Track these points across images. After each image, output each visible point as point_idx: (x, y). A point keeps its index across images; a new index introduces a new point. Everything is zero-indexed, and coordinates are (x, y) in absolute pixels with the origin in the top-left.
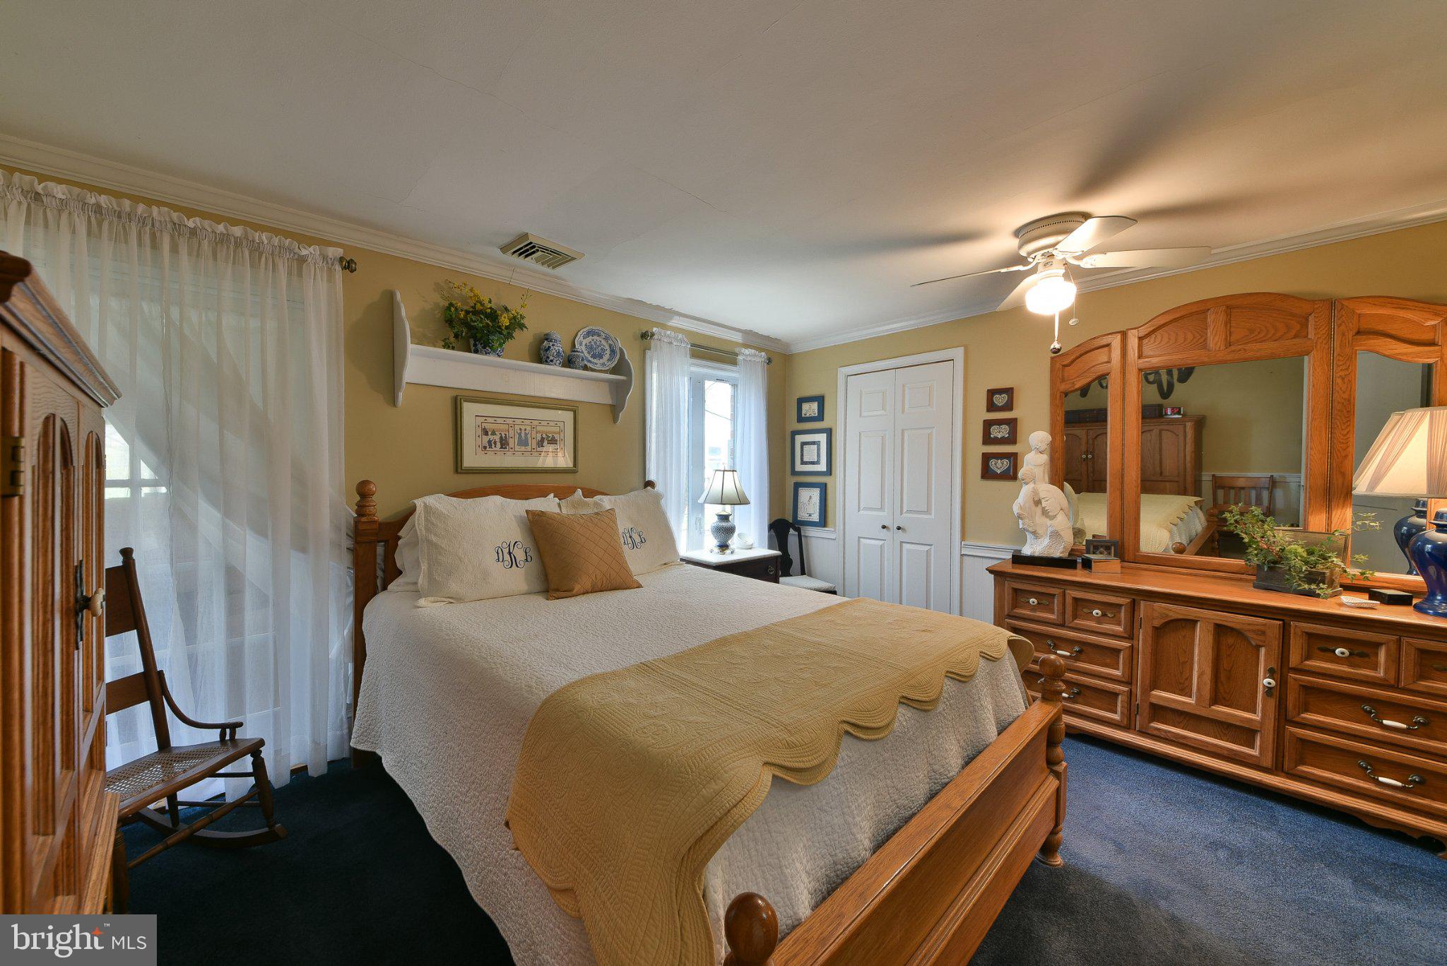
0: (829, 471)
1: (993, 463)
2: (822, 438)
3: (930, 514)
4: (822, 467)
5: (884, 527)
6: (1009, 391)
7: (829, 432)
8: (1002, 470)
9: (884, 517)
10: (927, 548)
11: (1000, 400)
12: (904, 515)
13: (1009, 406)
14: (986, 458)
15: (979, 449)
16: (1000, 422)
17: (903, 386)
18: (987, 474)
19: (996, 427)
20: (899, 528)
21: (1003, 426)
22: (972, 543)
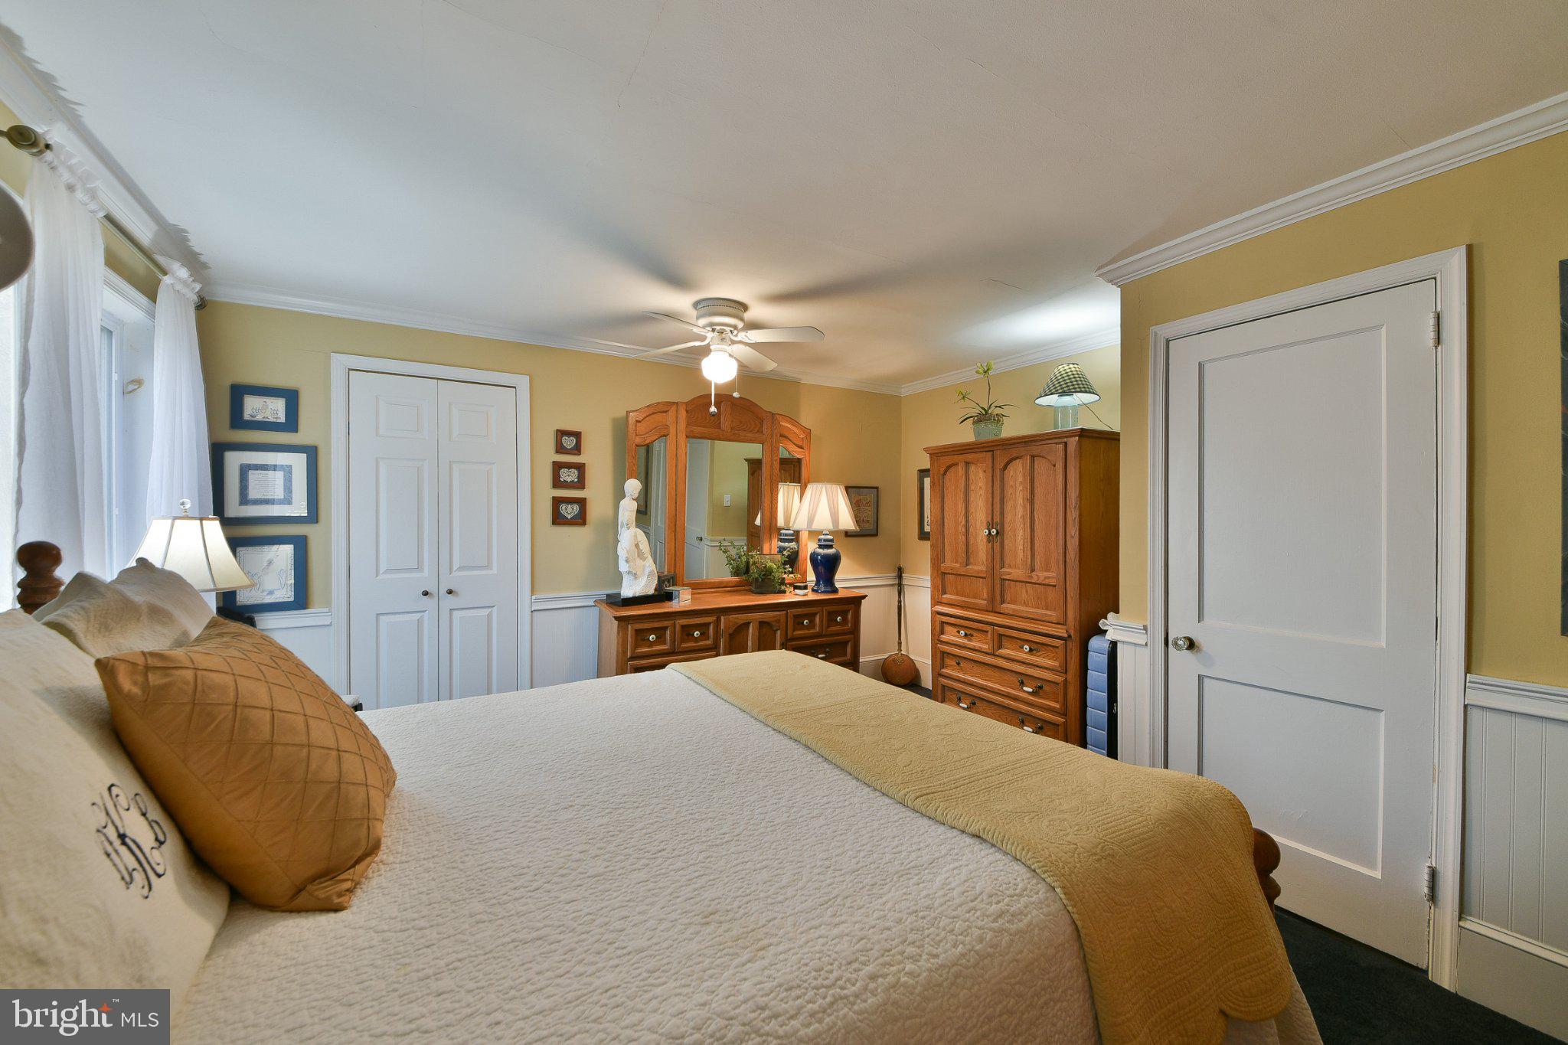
0: (314, 515)
1: (563, 508)
2: (298, 462)
3: (491, 569)
4: (300, 508)
5: (426, 593)
6: (577, 435)
7: (312, 454)
8: (572, 515)
9: (425, 578)
10: (486, 611)
11: (569, 442)
12: (454, 574)
13: (577, 450)
14: (557, 502)
15: (550, 492)
16: (569, 466)
17: (450, 404)
18: (558, 519)
19: (565, 470)
20: (450, 592)
21: (573, 470)
22: (543, 596)
